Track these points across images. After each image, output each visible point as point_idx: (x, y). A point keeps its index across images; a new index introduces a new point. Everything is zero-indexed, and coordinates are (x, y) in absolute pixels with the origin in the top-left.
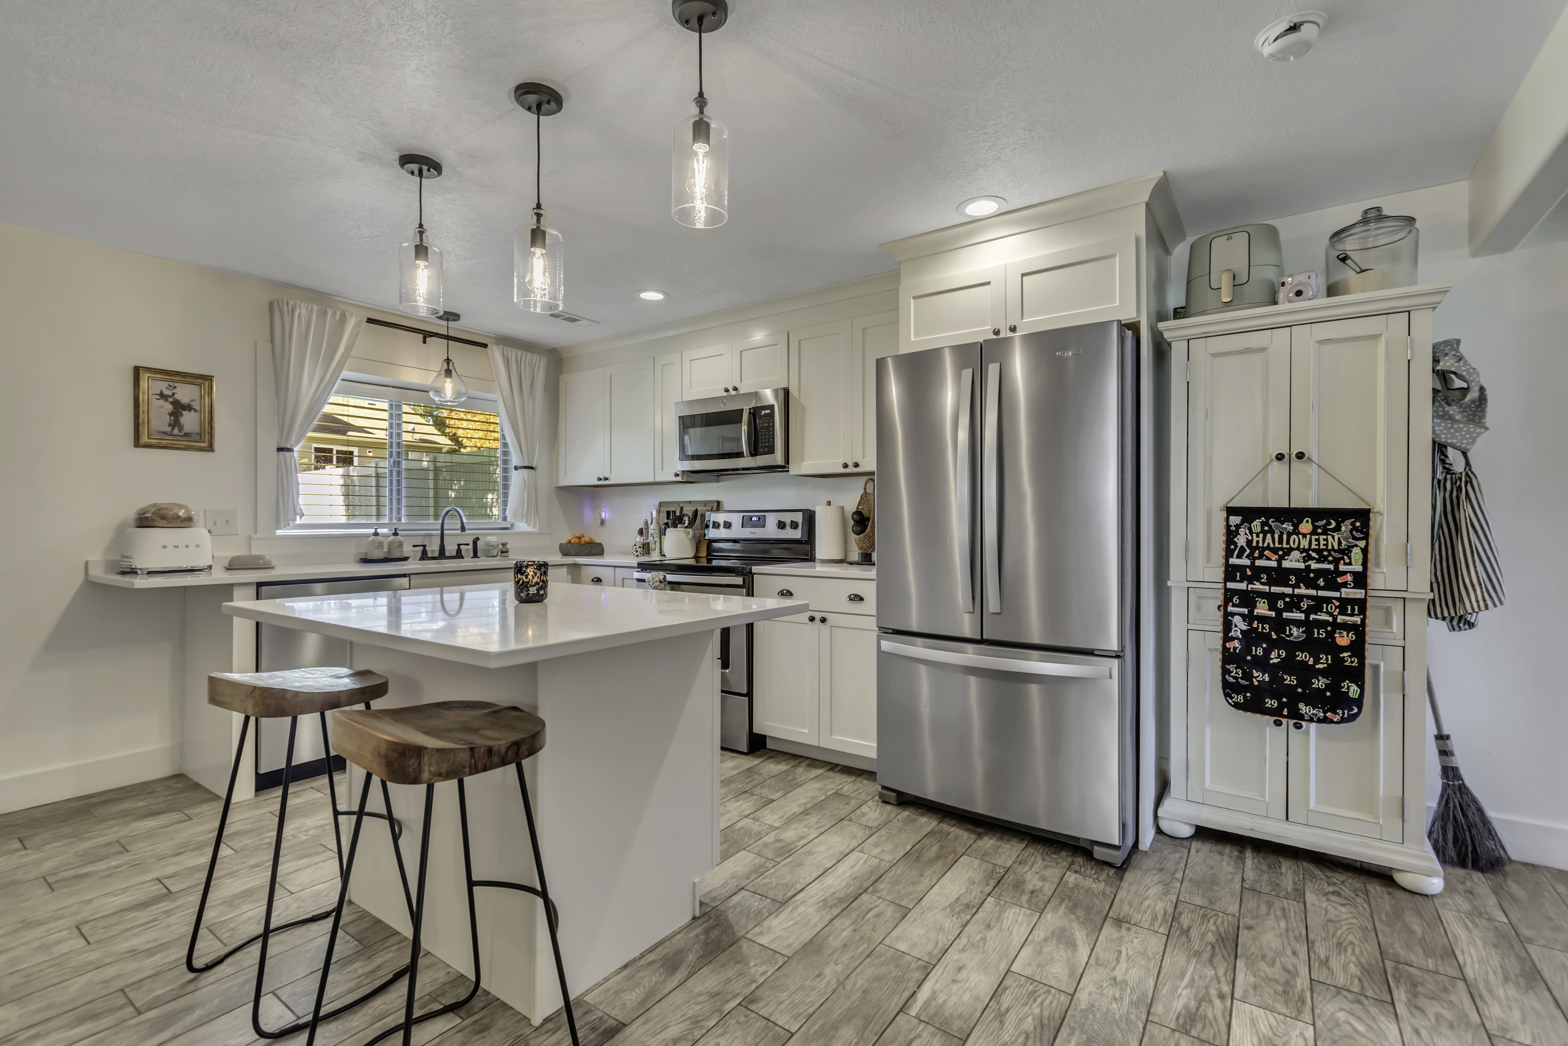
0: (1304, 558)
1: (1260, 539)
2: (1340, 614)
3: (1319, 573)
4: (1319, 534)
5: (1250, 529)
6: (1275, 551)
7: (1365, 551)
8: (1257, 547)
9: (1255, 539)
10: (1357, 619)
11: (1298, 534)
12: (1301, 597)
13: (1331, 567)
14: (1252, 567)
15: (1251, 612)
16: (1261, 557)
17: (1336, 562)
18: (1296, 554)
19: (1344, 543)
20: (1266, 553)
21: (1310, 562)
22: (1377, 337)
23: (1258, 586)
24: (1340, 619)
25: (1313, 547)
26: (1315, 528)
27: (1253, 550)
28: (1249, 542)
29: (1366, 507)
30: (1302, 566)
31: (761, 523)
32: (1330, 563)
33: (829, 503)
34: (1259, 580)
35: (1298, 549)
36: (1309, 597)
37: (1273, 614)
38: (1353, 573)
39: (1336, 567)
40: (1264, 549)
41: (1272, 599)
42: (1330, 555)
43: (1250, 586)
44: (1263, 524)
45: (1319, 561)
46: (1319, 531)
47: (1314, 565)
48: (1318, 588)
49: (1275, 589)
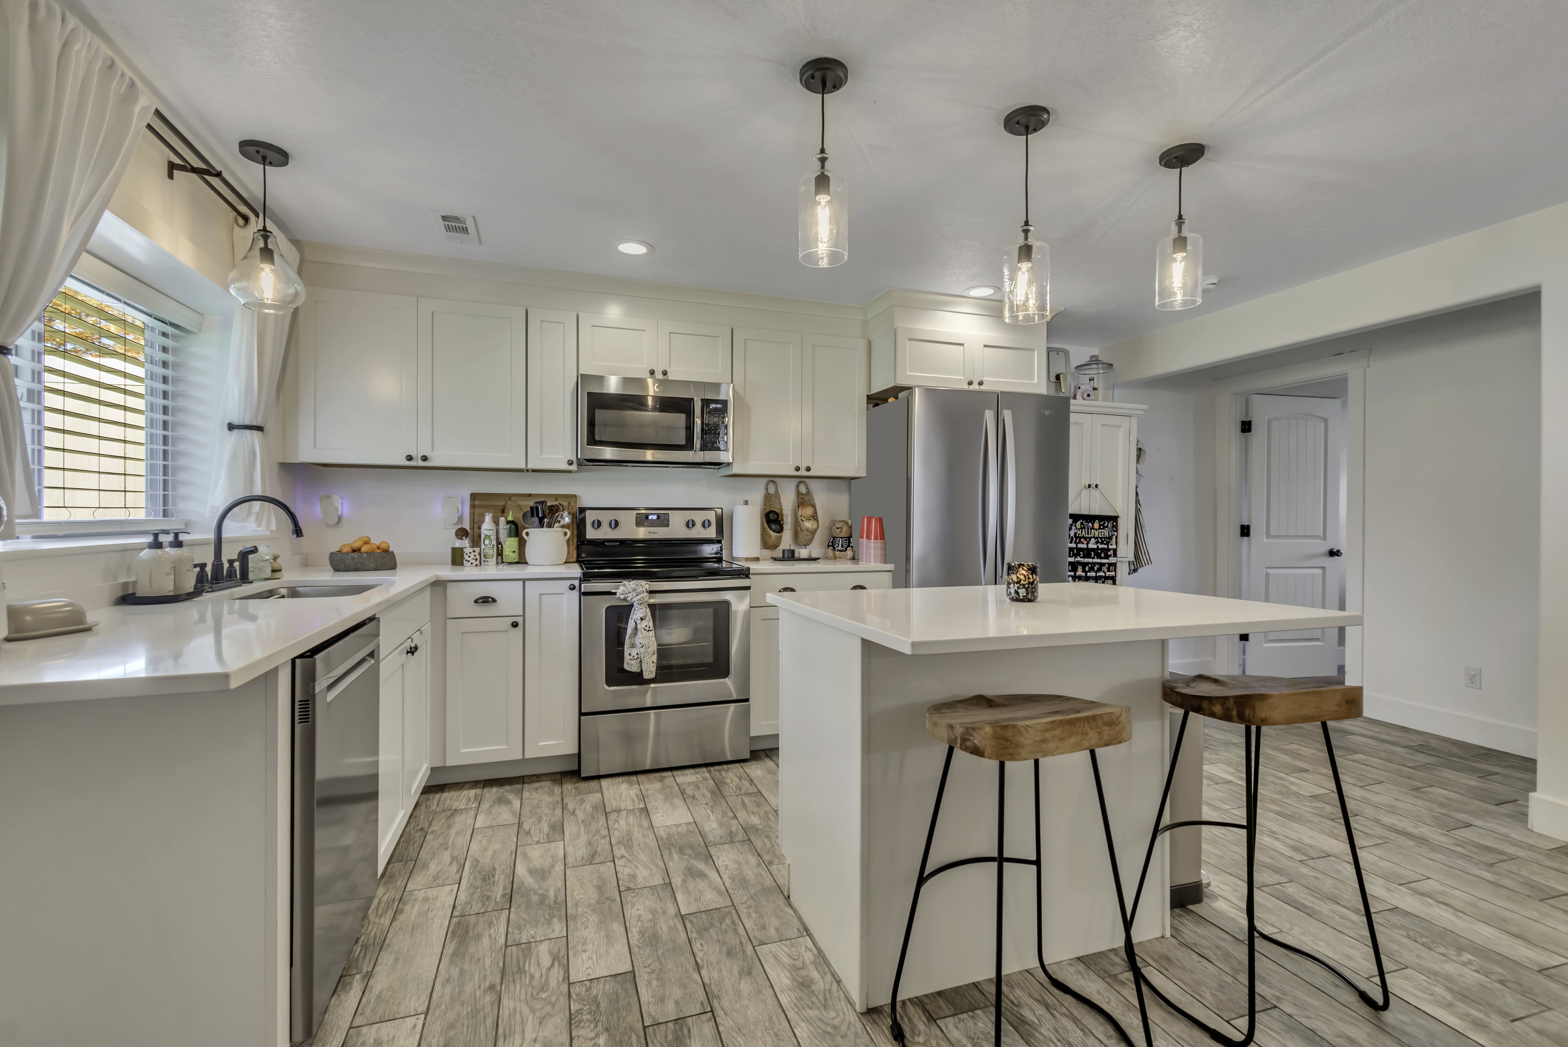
0: (1096, 542)
1: (1080, 532)
2: (1108, 571)
3: (1102, 549)
4: (1101, 529)
5: (1076, 526)
6: (1085, 538)
7: (1116, 538)
8: (1078, 537)
9: (1078, 532)
10: (1113, 573)
11: (1094, 529)
12: (1095, 564)
13: (1106, 546)
14: (1077, 548)
15: (1075, 574)
16: (1080, 542)
17: (1107, 544)
18: (1093, 540)
19: (1110, 533)
20: (1082, 540)
21: (1099, 544)
22: (1119, 426)
23: (1079, 559)
24: (1108, 574)
25: (1100, 536)
26: (1100, 525)
27: (1076, 538)
28: (1075, 534)
29: (1117, 515)
30: (1095, 546)
31: (663, 521)
32: (1105, 544)
33: (746, 503)
34: (1079, 555)
35: (1094, 537)
36: (1098, 563)
37: (1084, 574)
38: (1113, 549)
39: (1108, 547)
40: (1081, 538)
41: (1084, 565)
42: (1105, 540)
43: (1076, 559)
44: (1082, 524)
45: (1102, 544)
46: (1102, 527)
47: (1101, 546)
48: (1101, 558)
49: (1086, 560)
